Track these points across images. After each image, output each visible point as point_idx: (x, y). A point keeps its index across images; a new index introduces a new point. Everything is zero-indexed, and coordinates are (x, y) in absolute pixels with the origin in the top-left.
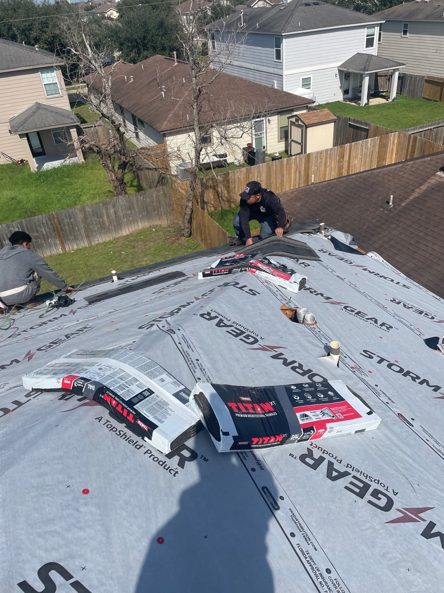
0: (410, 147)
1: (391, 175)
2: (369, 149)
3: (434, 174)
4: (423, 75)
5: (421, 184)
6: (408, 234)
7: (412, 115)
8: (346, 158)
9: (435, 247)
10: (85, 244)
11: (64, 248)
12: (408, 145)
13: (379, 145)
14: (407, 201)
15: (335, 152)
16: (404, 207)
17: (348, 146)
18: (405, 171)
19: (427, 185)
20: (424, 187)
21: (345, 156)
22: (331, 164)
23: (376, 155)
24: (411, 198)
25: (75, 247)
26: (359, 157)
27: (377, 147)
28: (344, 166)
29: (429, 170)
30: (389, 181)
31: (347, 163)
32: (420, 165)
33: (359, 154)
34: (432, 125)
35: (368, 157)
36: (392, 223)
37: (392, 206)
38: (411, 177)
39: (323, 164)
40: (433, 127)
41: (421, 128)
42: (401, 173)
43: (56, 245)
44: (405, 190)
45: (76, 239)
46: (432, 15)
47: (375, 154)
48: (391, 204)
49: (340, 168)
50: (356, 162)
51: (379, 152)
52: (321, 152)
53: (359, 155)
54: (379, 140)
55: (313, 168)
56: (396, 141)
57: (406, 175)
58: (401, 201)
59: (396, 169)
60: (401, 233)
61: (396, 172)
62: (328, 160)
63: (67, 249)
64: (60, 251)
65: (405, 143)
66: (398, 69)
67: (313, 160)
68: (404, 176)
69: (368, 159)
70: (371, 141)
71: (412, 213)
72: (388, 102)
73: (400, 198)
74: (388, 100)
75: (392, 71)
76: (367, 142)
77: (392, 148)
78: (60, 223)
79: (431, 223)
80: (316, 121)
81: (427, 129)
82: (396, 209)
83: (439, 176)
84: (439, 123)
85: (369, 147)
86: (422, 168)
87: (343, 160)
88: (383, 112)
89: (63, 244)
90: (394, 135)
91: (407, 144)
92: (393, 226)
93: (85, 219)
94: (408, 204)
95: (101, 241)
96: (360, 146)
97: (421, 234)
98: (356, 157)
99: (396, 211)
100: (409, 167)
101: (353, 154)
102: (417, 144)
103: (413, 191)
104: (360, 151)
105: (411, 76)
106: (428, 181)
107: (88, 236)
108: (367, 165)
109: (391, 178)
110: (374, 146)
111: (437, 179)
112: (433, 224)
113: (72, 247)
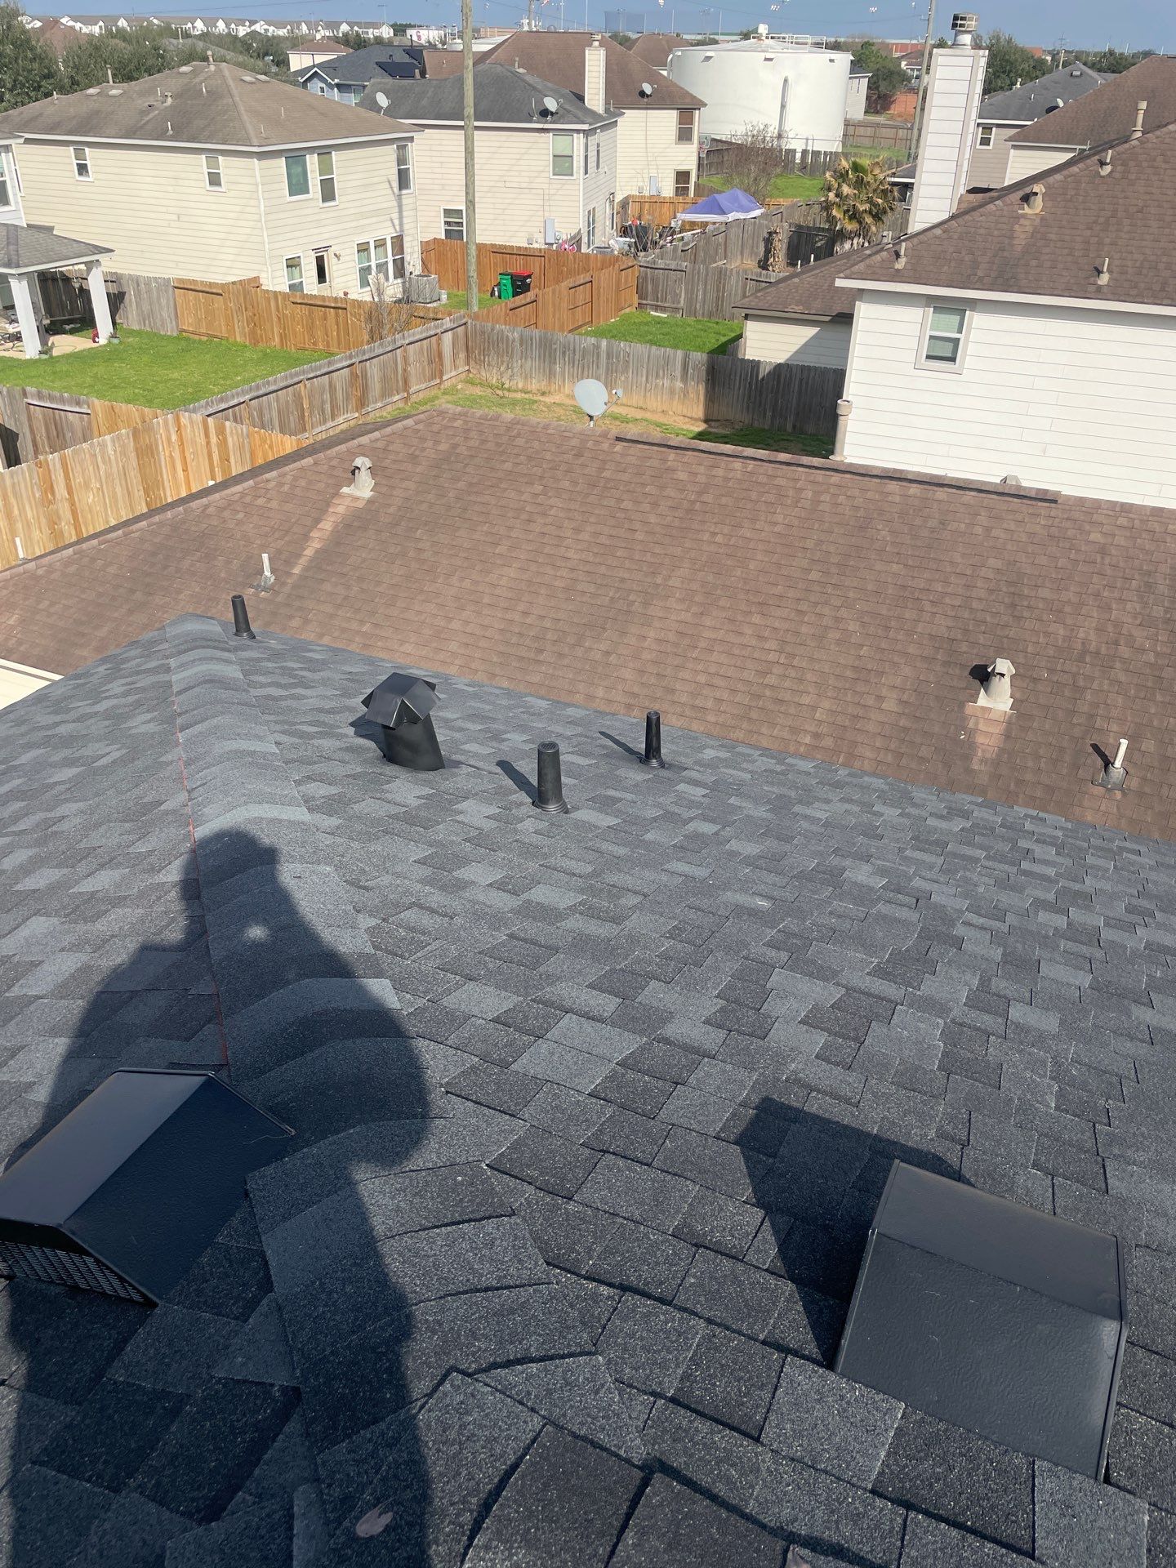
0: (215, 449)
1: (238, 508)
2: (114, 465)
3: (337, 494)
4: (166, 276)
5: (318, 521)
6: (336, 634)
7: (176, 375)
8: (61, 491)
9: (408, 648)
12: (208, 443)
13: (136, 450)
14: (303, 561)
15: (25, 479)
16: (302, 577)
17: (57, 460)
18: (268, 496)
19: (332, 519)
20: (327, 525)
21: (55, 486)
23: (134, 475)
24: (309, 552)
26: (95, 484)
27: (133, 455)
28: (61, 512)
29: (321, 486)
30: (240, 523)
31: (66, 505)
32: (295, 478)
33: (92, 476)
34: (244, 393)
35: (117, 481)
36: (291, 617)
37: (272, 580)
38: (289, 507)
40: (247, 397)
41: (222, 400)
42: (260, 501)
44: (286, 539)
46: (141, 127)
47: (132, 473)
48: (267, 573)
49: (53, 521)
50: (90, 500)
51: (141, 467)
53: (93, 481)
54: (132, 439)
56: (174, 438)
57: (274, 504)
58: (290, 563)
59: (243, 494)
60: (321, 636)
61: (248, 499)
62: (13, 500)
65: (198, 439)
66: (97, 261)
68: (269, 506)
69: (118, 490)
70: (113, 441)
71: (327, 587)
72: (96, 345)
73: (283, 557)
74: (97, 339)
75: (83, 267)
76: (103, 446)
77: (171, 456)
79: (377, 600)
81: (235, 401)
82: (284, 584)
83: (349, 496)
84: (258, 387)
85: (113, 458)
86: (303, 483)
87: (53, 494)
88: (95, 370)
90: (166, 422)
91: (204, 443)
92: (295, 623)
94: (306, 569)
96: (87, 456)
97: (366, 628)
98: (87, 485)
99: (287, 589)
100: (272, 484)
101: (77, 480)
102: (230, 440)
103: (306, 537)
104: (91, 468)
105: (136, 280)
106: (331, 510)
108: (121, 504)
109: (240, 516)
110: (124, 453)
111: (347, 502)
112: (383, 601)
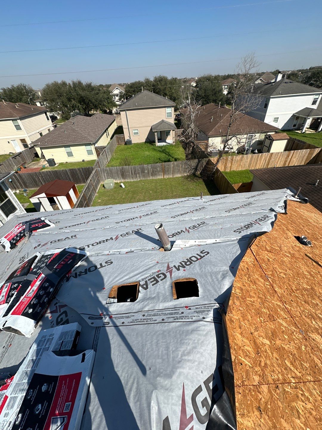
10: (171, 176)
11: (164, 177)
15: (284, 154)
17: (293, 152)
21: (290, 156)
22: (281, 159)
25: (168, 177)
27: (308, 154)
31: (289, 160)
35: (301, 158)
37: (317, 185)
39: (278, 158)
43: (161, 175)
45: (169, 174)
47: (305, 157)
50: (294, 160)
51: (308, 156)
52: (279, 153)
53: (297, 157)
54: (309, 151)
55: (273, 159)
63: (165, 177)
64: (162, 178)
67: (273, 156)
69: (300, 160)
70: (305, 151)
74: (316, 131)
76: (303, 151)
78: (164, 167)
80: (279, 138)
82: (319, 187)
85: (303, 154)
87: (288, 157)
89: (164, 175)
93: (174, 167)
95: (177, 176)
96: (299, 152)
101: (294, 156)
104: (298, 154)
107: (173, 173)
110: (306, 153)
113: (166, 177)
